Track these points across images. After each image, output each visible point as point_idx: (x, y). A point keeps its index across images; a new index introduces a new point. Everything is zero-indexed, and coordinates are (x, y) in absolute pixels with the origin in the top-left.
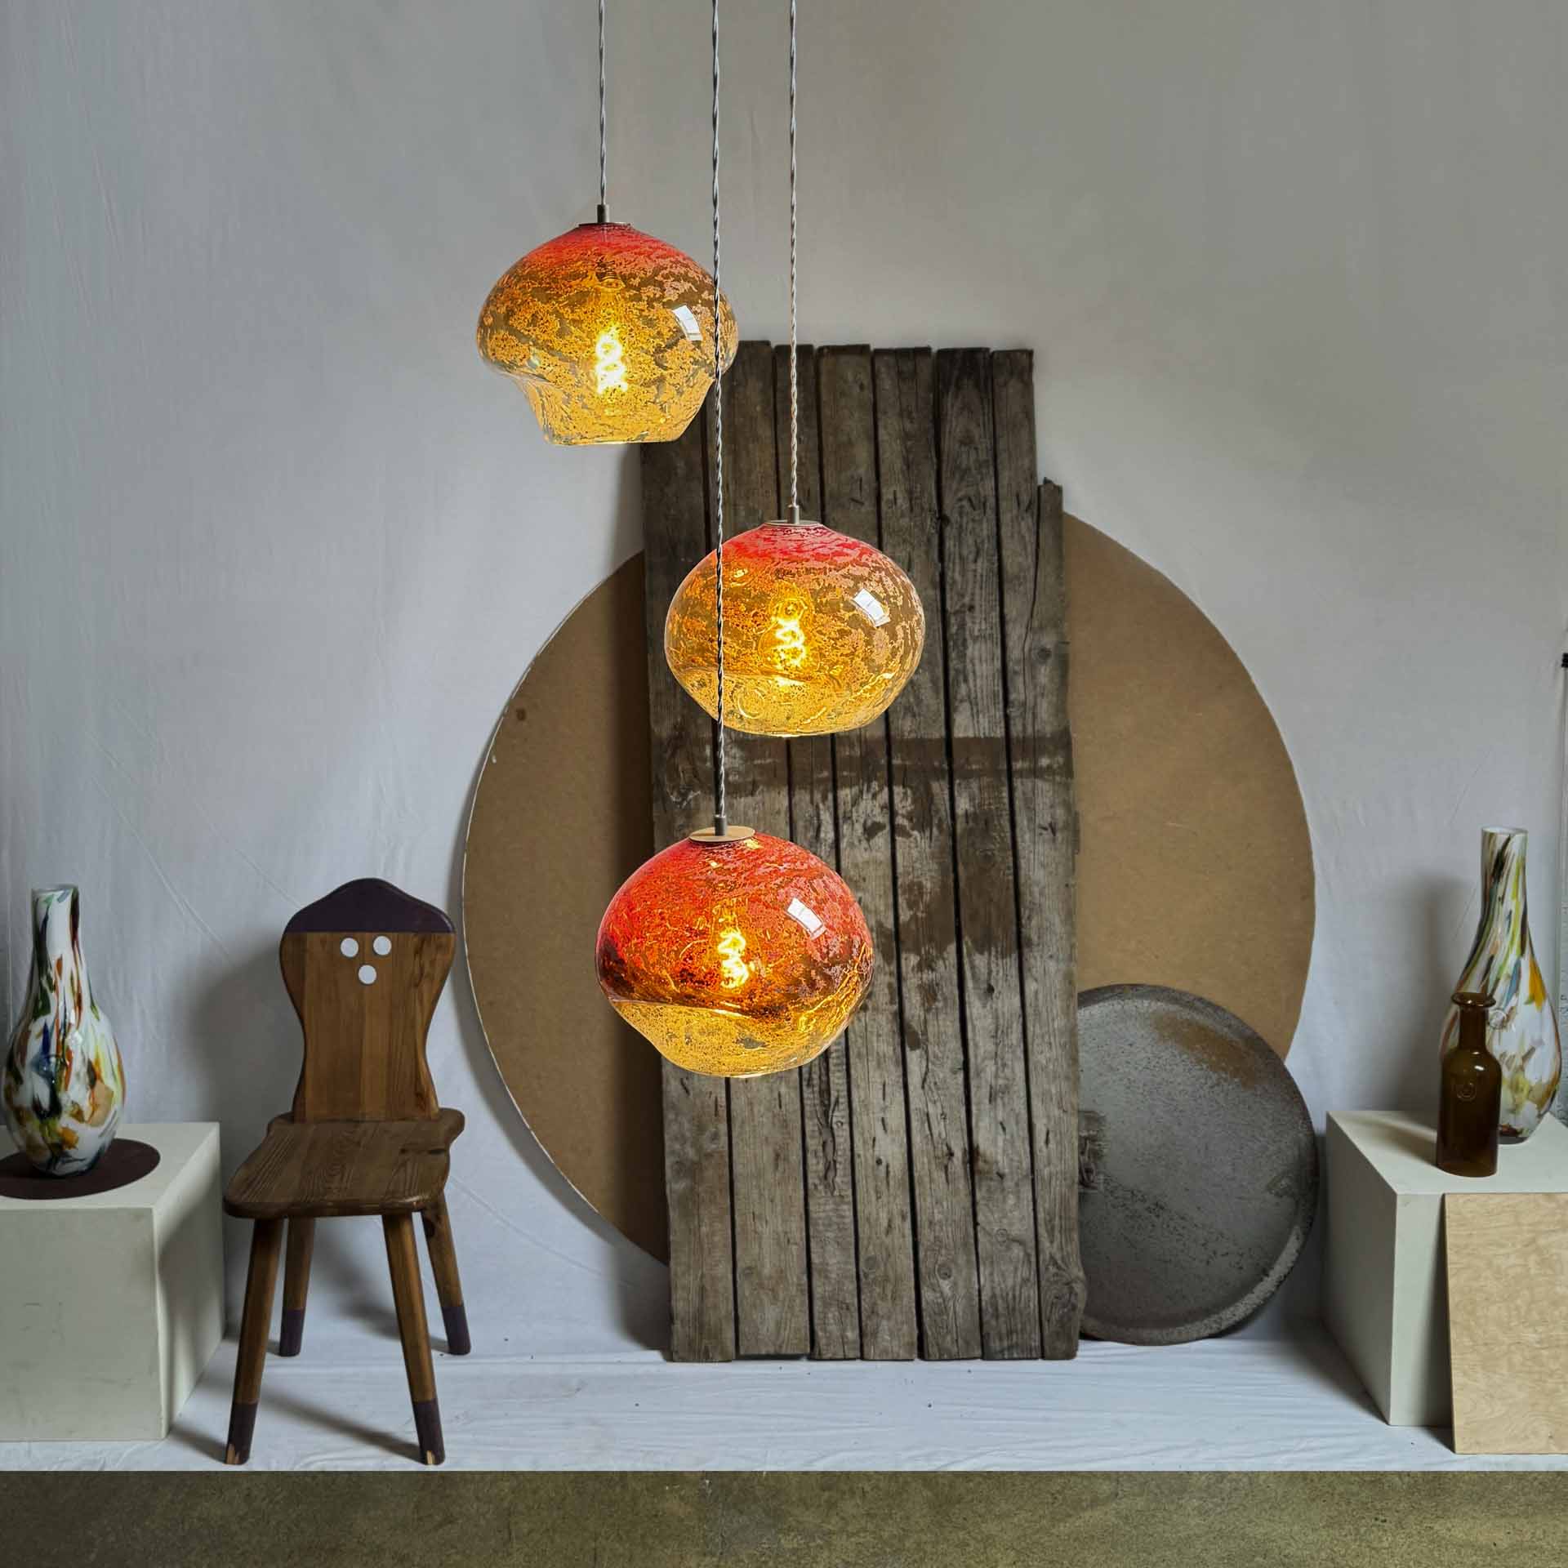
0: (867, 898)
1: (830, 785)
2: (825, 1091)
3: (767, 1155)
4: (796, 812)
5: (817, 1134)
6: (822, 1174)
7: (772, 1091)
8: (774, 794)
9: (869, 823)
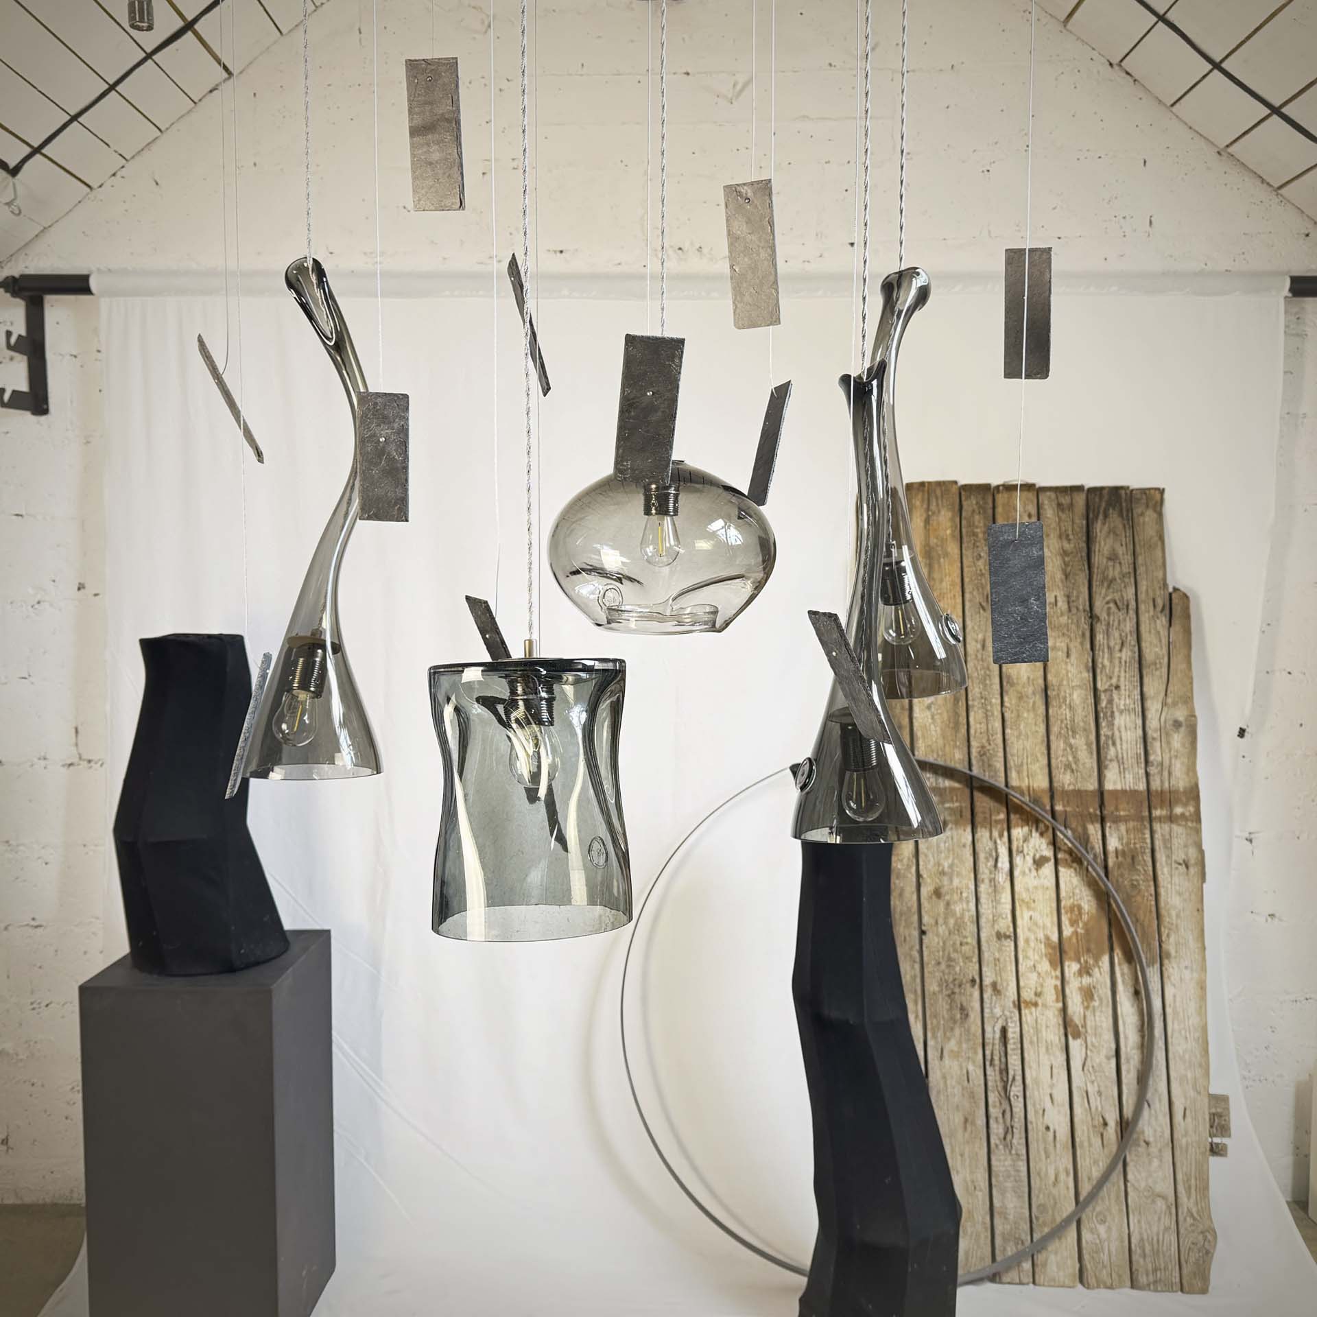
0: (1036, 916)
1: (1005, 826)
2: (1005, 1070)
3: (958, 1119)
4: (979, 846)
5: (998, 1104)
6: (1002, 1136)
7: (961, 1068)
8: (961, 831)
9: (1038, 856)
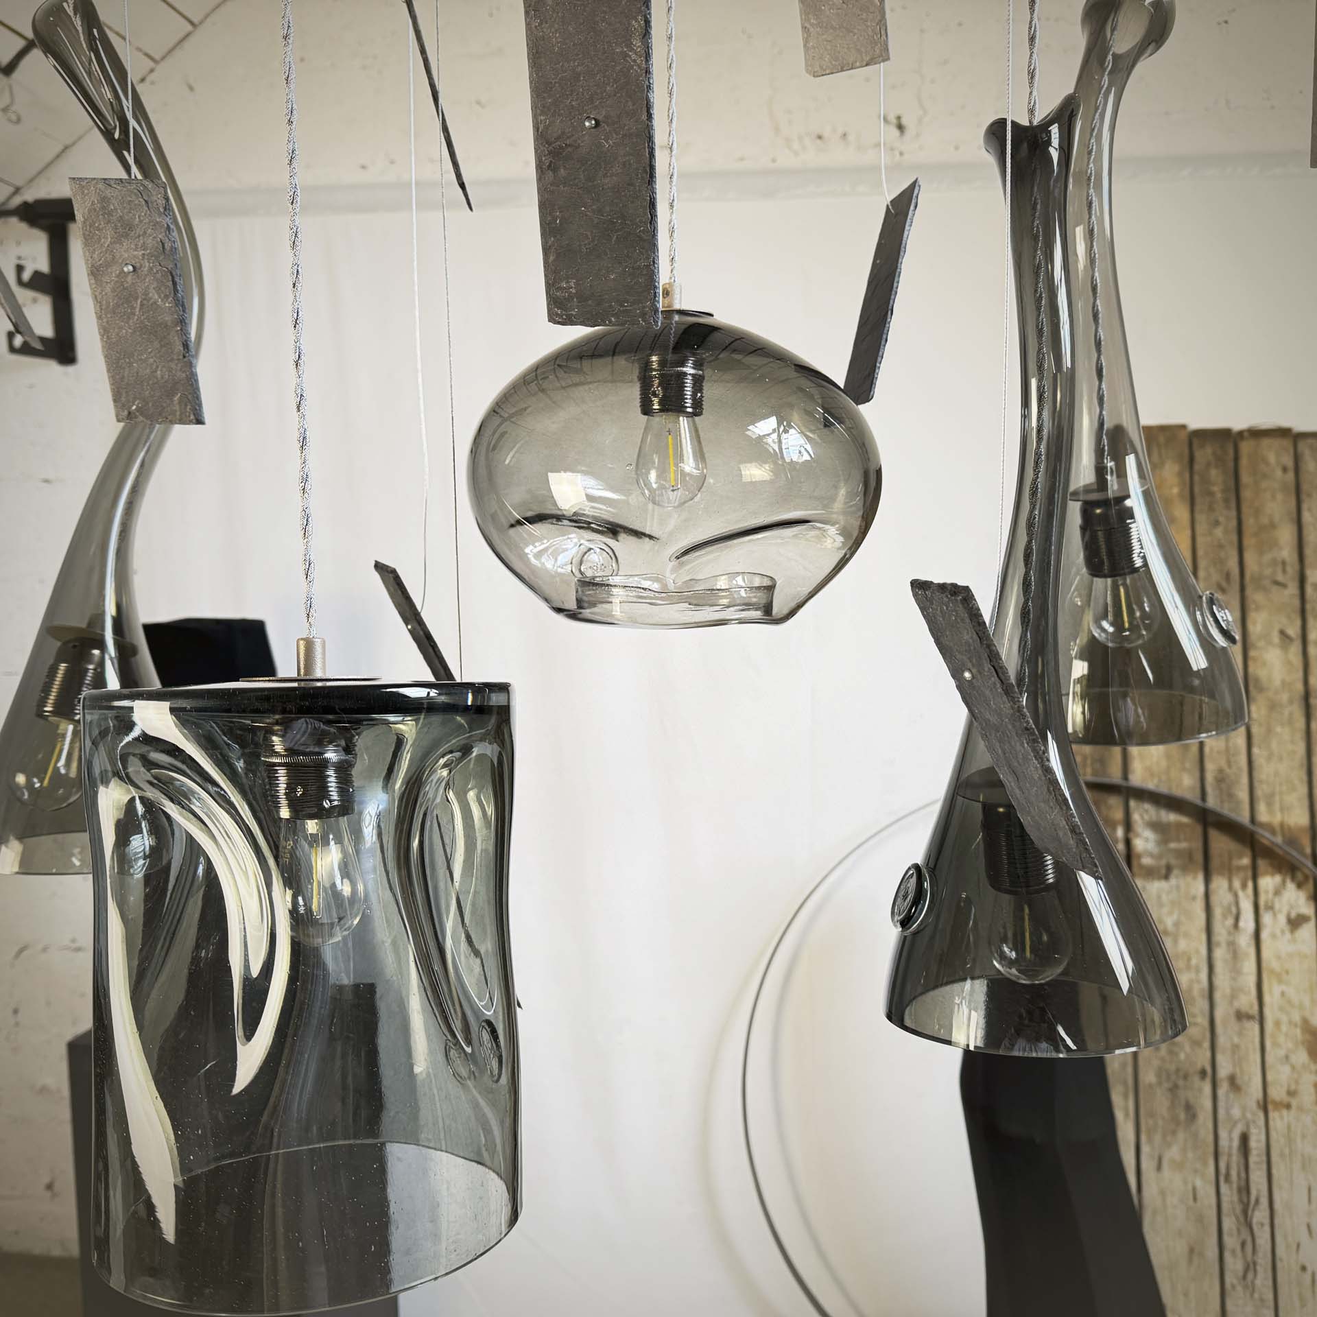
0: (1291, 992)
1: (1250, 873)
2: (1245, 1189)
3: (1181, 1247)
4: (1215, 899)
5: (1235, 1232)
6: (1241, 1274)
7: (1185, 1182)
8: (1189, 879)
9: (1293, 915)
